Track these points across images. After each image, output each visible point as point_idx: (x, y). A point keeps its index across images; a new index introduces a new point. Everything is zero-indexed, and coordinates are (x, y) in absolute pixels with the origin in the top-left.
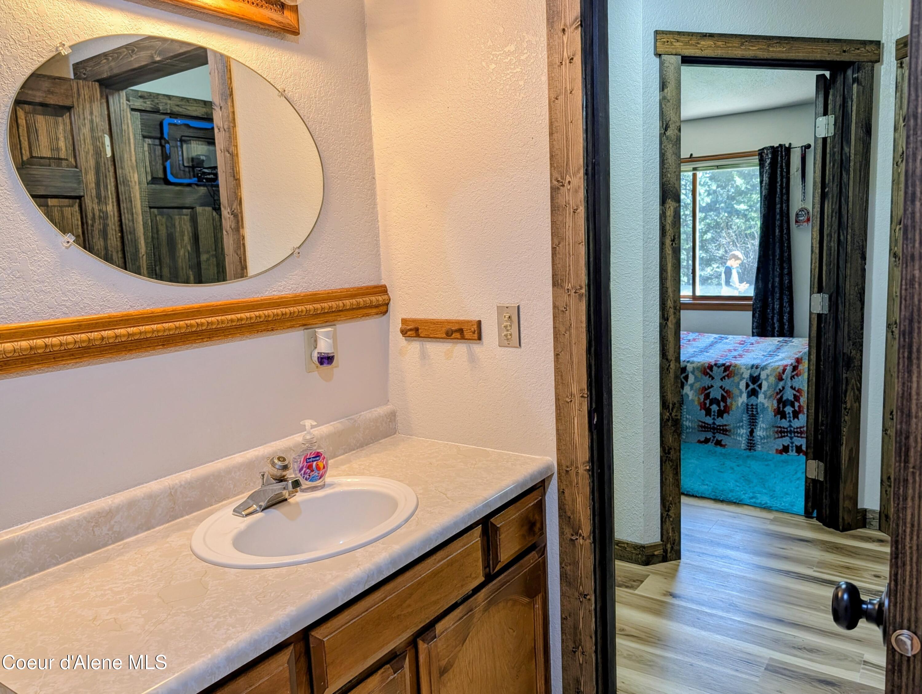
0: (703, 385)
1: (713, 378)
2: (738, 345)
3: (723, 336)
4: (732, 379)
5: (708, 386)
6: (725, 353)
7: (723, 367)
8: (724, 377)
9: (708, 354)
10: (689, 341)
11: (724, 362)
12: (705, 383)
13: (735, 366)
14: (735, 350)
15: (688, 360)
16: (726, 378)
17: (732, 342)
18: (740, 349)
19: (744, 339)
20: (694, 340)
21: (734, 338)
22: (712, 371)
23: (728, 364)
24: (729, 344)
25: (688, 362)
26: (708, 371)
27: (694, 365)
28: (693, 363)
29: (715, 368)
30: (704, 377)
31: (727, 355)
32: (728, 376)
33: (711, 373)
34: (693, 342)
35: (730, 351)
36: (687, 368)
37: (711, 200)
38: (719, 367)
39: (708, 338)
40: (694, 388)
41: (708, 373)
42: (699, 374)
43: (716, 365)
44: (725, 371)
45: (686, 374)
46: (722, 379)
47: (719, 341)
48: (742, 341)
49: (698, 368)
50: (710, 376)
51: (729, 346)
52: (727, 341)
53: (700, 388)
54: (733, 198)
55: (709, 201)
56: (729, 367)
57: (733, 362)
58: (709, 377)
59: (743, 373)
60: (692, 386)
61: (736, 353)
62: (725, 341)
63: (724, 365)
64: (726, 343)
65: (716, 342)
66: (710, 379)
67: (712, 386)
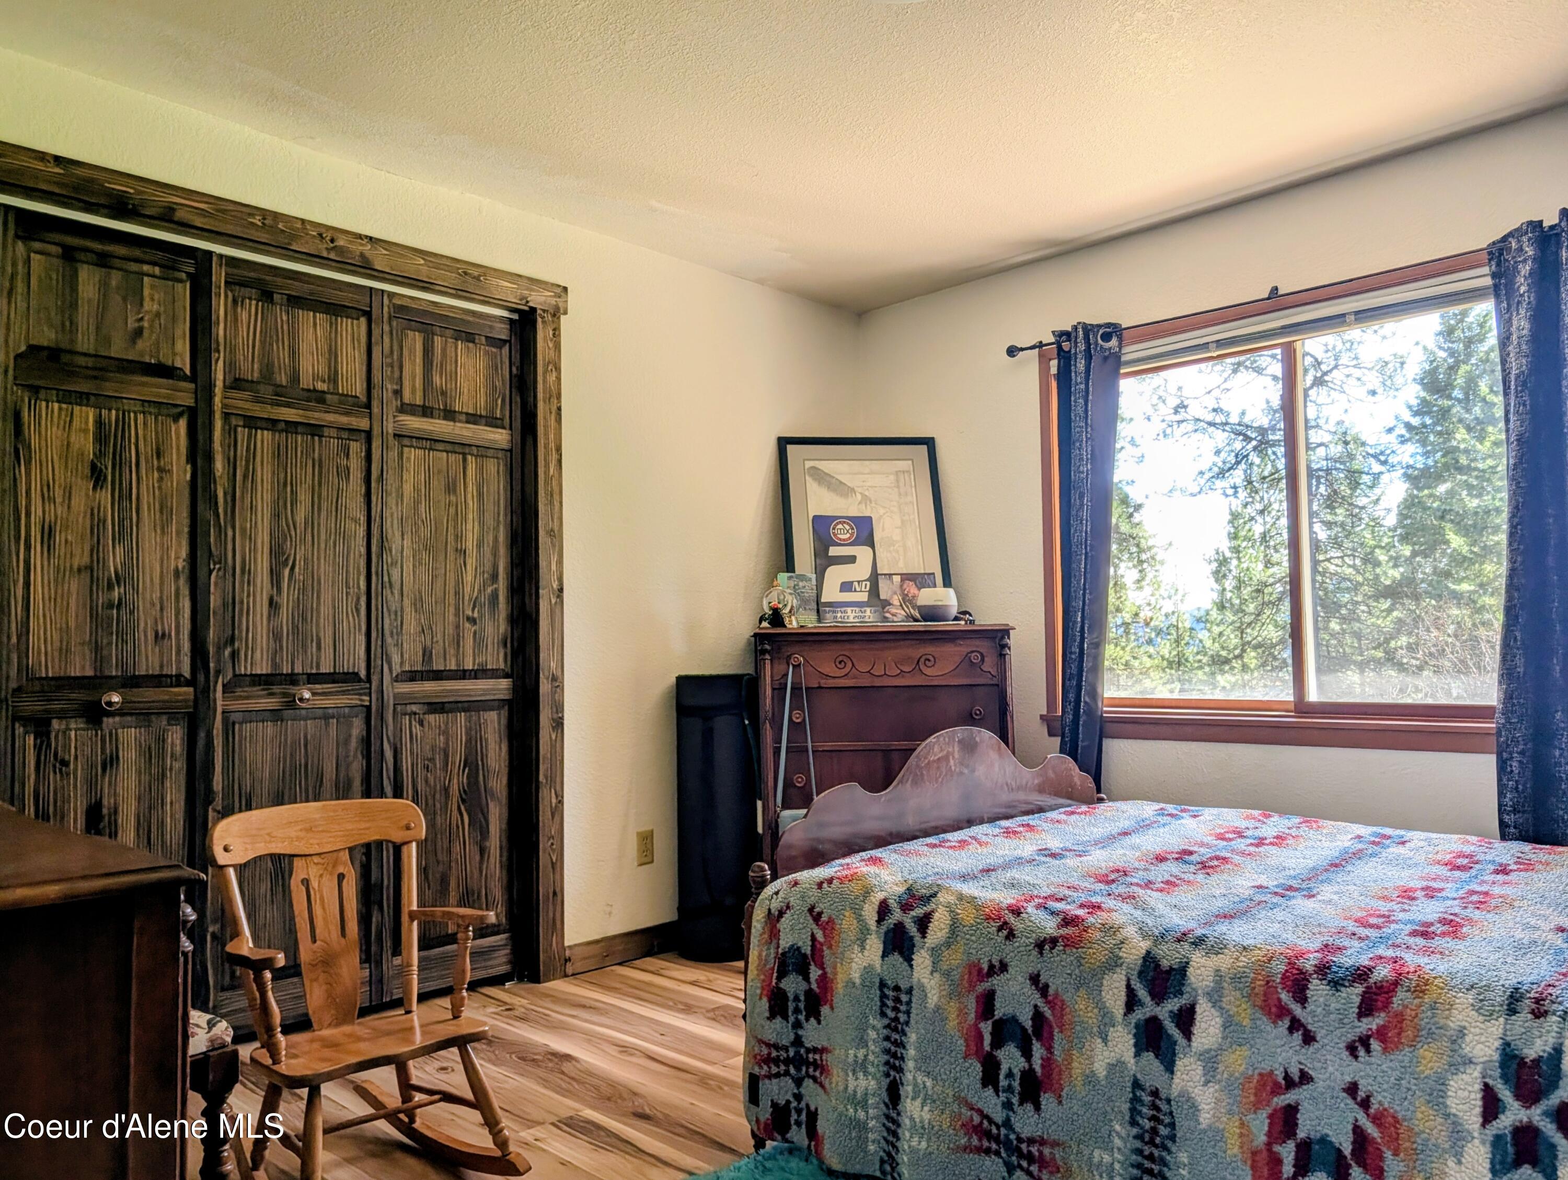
0: (1266, 1067)
1: (1309, 1038)
2: (1444, 871)
3: (1388, 831)
4: (1403, 1056)
5: (1287, 1077)
6: (1384, 907)
7: (1359, 989)
8: (1365, 1041)
9: (1310, 904)
10: (1260, 842)
11: (1364, 961)
12: (1273, 1055)
13: (1421, 987)
14: (1431, 893)
15: (1199, 932)
16: (1375, 1045)
17: (1420, 858)
18: (1450, 889)
19: (1468, 849)
20: (1280, 840)
21: (1429, 841)
22: (1302, 1000)
23: (1383, 972)
24: (1405, 864)
25: (1199, 942)
26: (1285, 997)
27: (1224, 962)
28: (1218, 948)
29: (1317, 989)
30: (1264, 1023)
31: (1387, 918)
32: (1381, 1034)
33: (1297, 1009)
34: (1273, 850)
35: (1407, 895)
36: (1190, 971)
37: (1402, 574)
38: (1336, 984)
39: (1332, 836)
40: (1223, 1073)
41: (1282, 1012)
42: (1245, 1013)
43: (1323, 969)
44: (1366, 1008)
45: (1184, 1001)
46: (1352, 1050)
47: (1372, 849)
48: (1461, 855)
49: (1237, 978)
50: (1295, 1025)
51: (1406, 873)
52: (1401, 850)
53: (1249, 1079)
54: (1448, 574)
55: (1398, 576)
56: (1386, 990)
57: (1411, 959)
58: (1291, 1030)
59: (1462, 1032)
60: (1210, 1061)
61: (1428, 910)
62: (1395, 850)
63: (1361, 974)
64: (1396, 862)
65: (1358, 855)
66: (1298, 1036)
67: (1306, 1078)
